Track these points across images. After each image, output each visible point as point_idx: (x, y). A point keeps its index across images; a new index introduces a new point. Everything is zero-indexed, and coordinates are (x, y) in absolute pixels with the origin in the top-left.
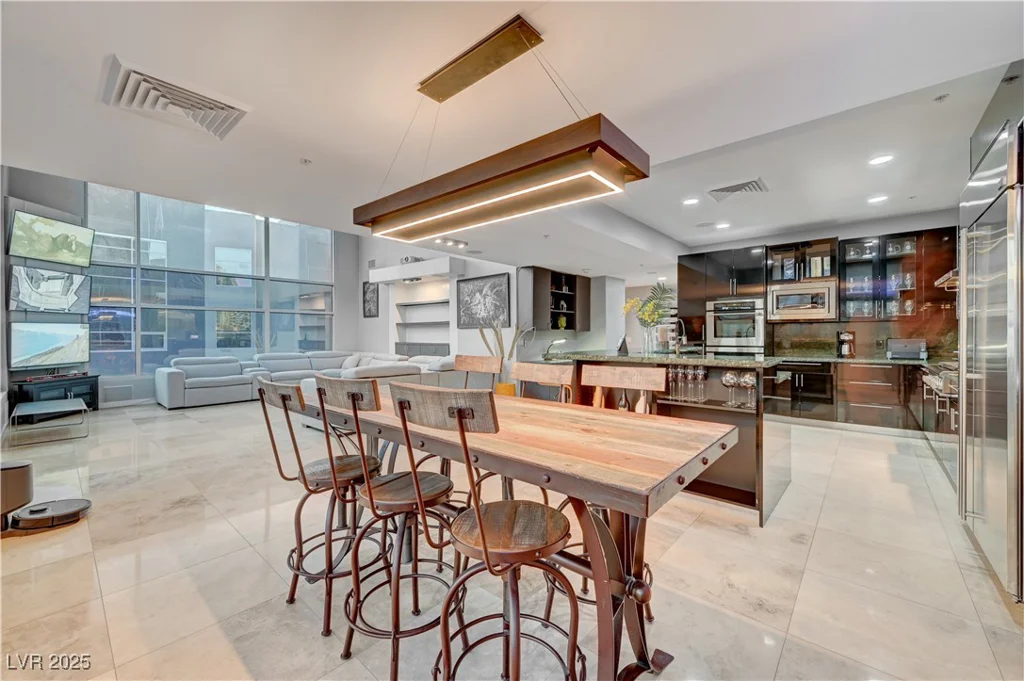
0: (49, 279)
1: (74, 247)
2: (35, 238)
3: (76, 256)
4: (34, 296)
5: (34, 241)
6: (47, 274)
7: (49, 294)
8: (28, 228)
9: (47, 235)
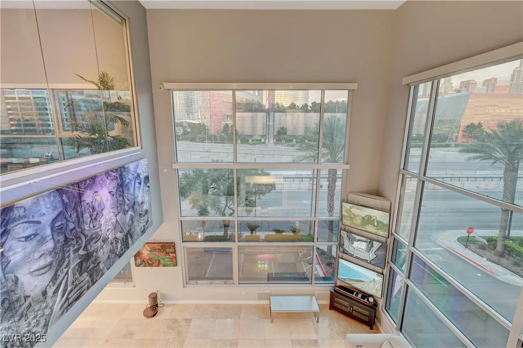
0: (358, 240)
1: (376, 224)
2: (353, 217)
3: (378, 229)
4: (351, 248)
5: (352, 218)
6: (358, 237)
7: (359, 250)
8: (349, 211)
9: (358, 215)
